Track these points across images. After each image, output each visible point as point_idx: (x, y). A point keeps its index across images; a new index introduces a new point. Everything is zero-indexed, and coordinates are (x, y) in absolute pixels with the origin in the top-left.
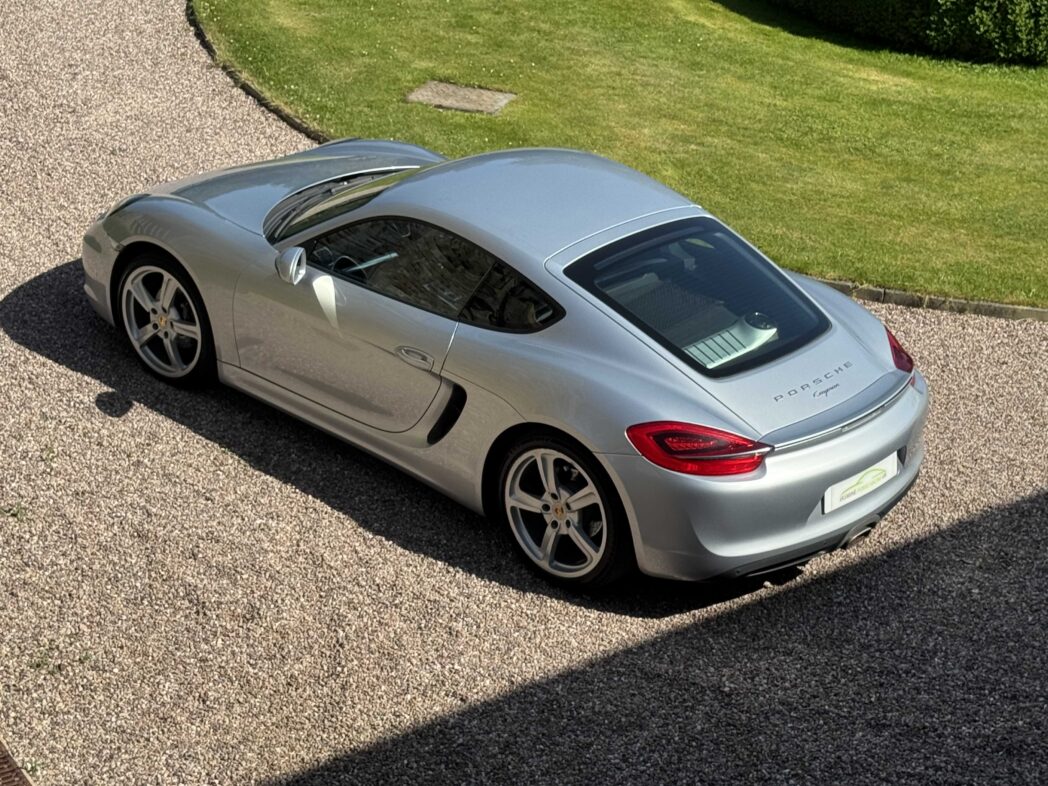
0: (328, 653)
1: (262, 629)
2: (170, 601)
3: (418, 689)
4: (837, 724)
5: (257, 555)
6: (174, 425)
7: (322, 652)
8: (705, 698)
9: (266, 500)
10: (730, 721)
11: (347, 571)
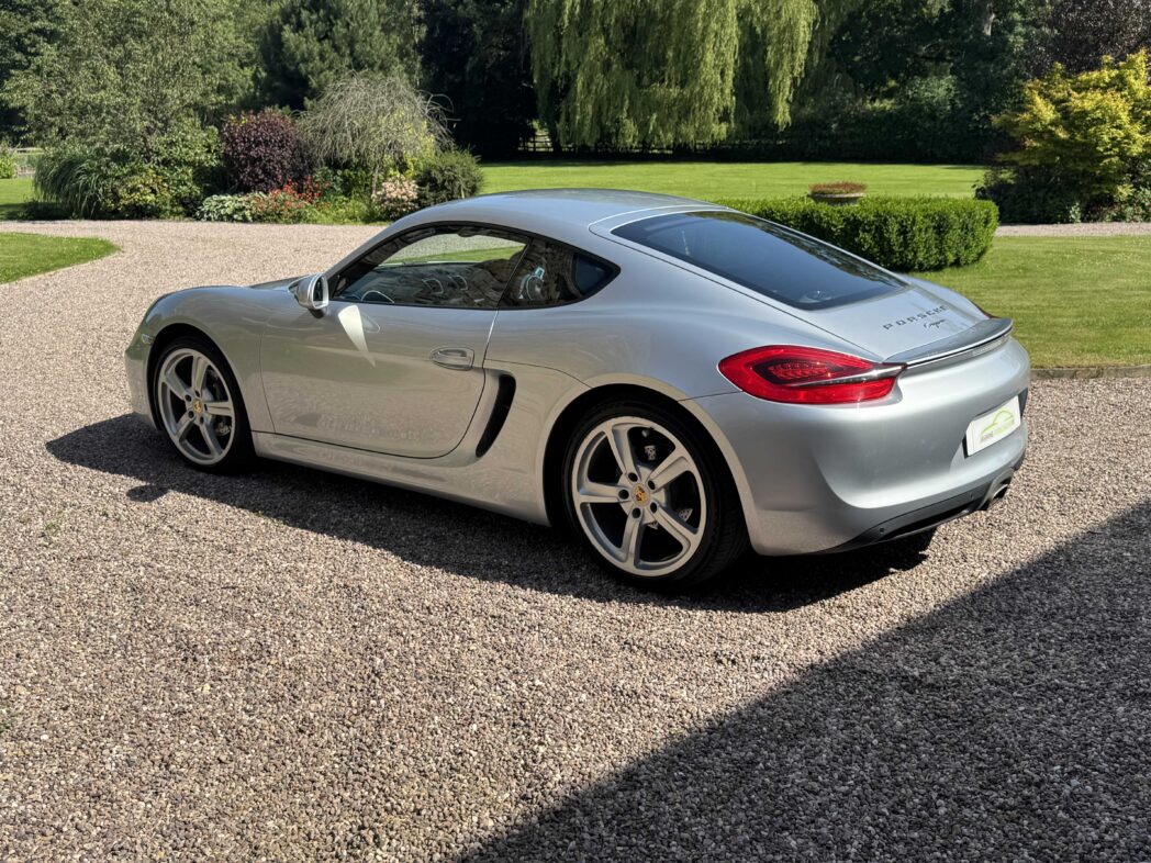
2: (150, 650)
3: (486, 716)
4: (1082, 701)
5: (277, 594)
6: (207, 501)
7: (352, 687)
8: (888, 687)
9: (299, 548)
10: (938, 712)
11: (390, 598)
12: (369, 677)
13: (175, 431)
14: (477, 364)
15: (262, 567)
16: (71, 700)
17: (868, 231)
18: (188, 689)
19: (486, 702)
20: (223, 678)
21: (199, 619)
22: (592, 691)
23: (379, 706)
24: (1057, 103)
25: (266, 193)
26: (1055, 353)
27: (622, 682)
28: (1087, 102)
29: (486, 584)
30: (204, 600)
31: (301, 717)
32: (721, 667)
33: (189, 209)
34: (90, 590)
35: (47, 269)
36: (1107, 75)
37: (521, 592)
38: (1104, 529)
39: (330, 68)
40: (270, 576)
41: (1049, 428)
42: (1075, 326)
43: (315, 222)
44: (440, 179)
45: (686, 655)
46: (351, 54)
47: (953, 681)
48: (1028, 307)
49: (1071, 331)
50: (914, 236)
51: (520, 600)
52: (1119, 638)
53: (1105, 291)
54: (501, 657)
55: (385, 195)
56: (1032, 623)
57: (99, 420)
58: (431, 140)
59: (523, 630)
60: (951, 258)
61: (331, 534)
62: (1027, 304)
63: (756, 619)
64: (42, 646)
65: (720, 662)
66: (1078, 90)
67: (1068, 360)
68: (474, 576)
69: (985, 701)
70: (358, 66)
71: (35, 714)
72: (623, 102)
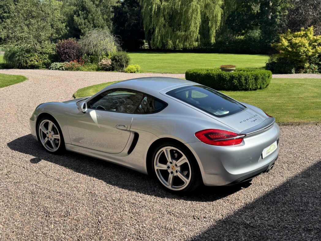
0: (95, 226)
1: (70, 219)
2: (37, 213)
3: (130, 236)
4: (293, 232)
5: (72, 195)
6: (52, 163)
7: (93, 226)
8: (241, 227)
9: (78, 179)
10: (254, 235)
11: (103, 197)
12: (97, 223)
13: (44, 142)
14: (128, 129)
15: (68, 186)
16: (15, 229)
17: (236, 79)
18: (47, 226)
19: (130, 232)
20: (57, 223)
21: (50, 203)
22: (159, 228)
23: (100, 232)
24: (289, 40)
25: (69, 62)
26: (287, 118)
27: (168, 225)
28: (297, 41)
29: (130, 192)
30: (52, 197)
31: (79, 236)
32: (195, 220)
33: (47, 66)
34: (20, 193)
35: (7, 86)
36: (302, 33)
37: (140, 194)
38: (300, 175)
39: (87, 27)
40: (70, 189)
41: (285, 142)
42: (293, 109)
43: (82, 70)
44: (117, 59)
45: (185, 216)
46: (93, 23)
47: (258, 225)
48: (280, 103)
49: (292, 111)
50: (249, 81)
51: (139, 197)
52: (303, 211)
53: (301, 98)
54: (134, 216)
55: (102, 63)
56: (280, 206)
57: (22, 136)
58: (115, 48)
59: (140, 207)
60: (259, 87)
61: (87, 175)
62: (280, 102)
63: (204, 204)
64: (6, 211)
65: (195, 219)
66: (295, 37)
67: (291, 120)
68: (126, 189)
69: (267, 232)
70: (95, 26)
71: (4, 234)
72: (169, 36)
